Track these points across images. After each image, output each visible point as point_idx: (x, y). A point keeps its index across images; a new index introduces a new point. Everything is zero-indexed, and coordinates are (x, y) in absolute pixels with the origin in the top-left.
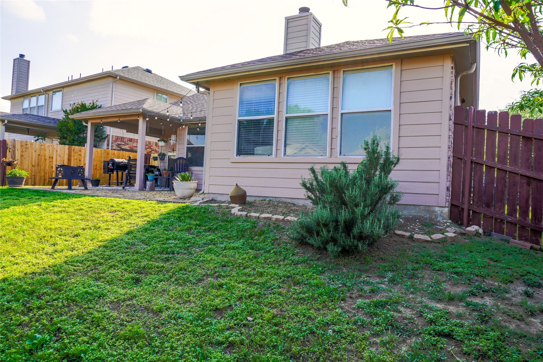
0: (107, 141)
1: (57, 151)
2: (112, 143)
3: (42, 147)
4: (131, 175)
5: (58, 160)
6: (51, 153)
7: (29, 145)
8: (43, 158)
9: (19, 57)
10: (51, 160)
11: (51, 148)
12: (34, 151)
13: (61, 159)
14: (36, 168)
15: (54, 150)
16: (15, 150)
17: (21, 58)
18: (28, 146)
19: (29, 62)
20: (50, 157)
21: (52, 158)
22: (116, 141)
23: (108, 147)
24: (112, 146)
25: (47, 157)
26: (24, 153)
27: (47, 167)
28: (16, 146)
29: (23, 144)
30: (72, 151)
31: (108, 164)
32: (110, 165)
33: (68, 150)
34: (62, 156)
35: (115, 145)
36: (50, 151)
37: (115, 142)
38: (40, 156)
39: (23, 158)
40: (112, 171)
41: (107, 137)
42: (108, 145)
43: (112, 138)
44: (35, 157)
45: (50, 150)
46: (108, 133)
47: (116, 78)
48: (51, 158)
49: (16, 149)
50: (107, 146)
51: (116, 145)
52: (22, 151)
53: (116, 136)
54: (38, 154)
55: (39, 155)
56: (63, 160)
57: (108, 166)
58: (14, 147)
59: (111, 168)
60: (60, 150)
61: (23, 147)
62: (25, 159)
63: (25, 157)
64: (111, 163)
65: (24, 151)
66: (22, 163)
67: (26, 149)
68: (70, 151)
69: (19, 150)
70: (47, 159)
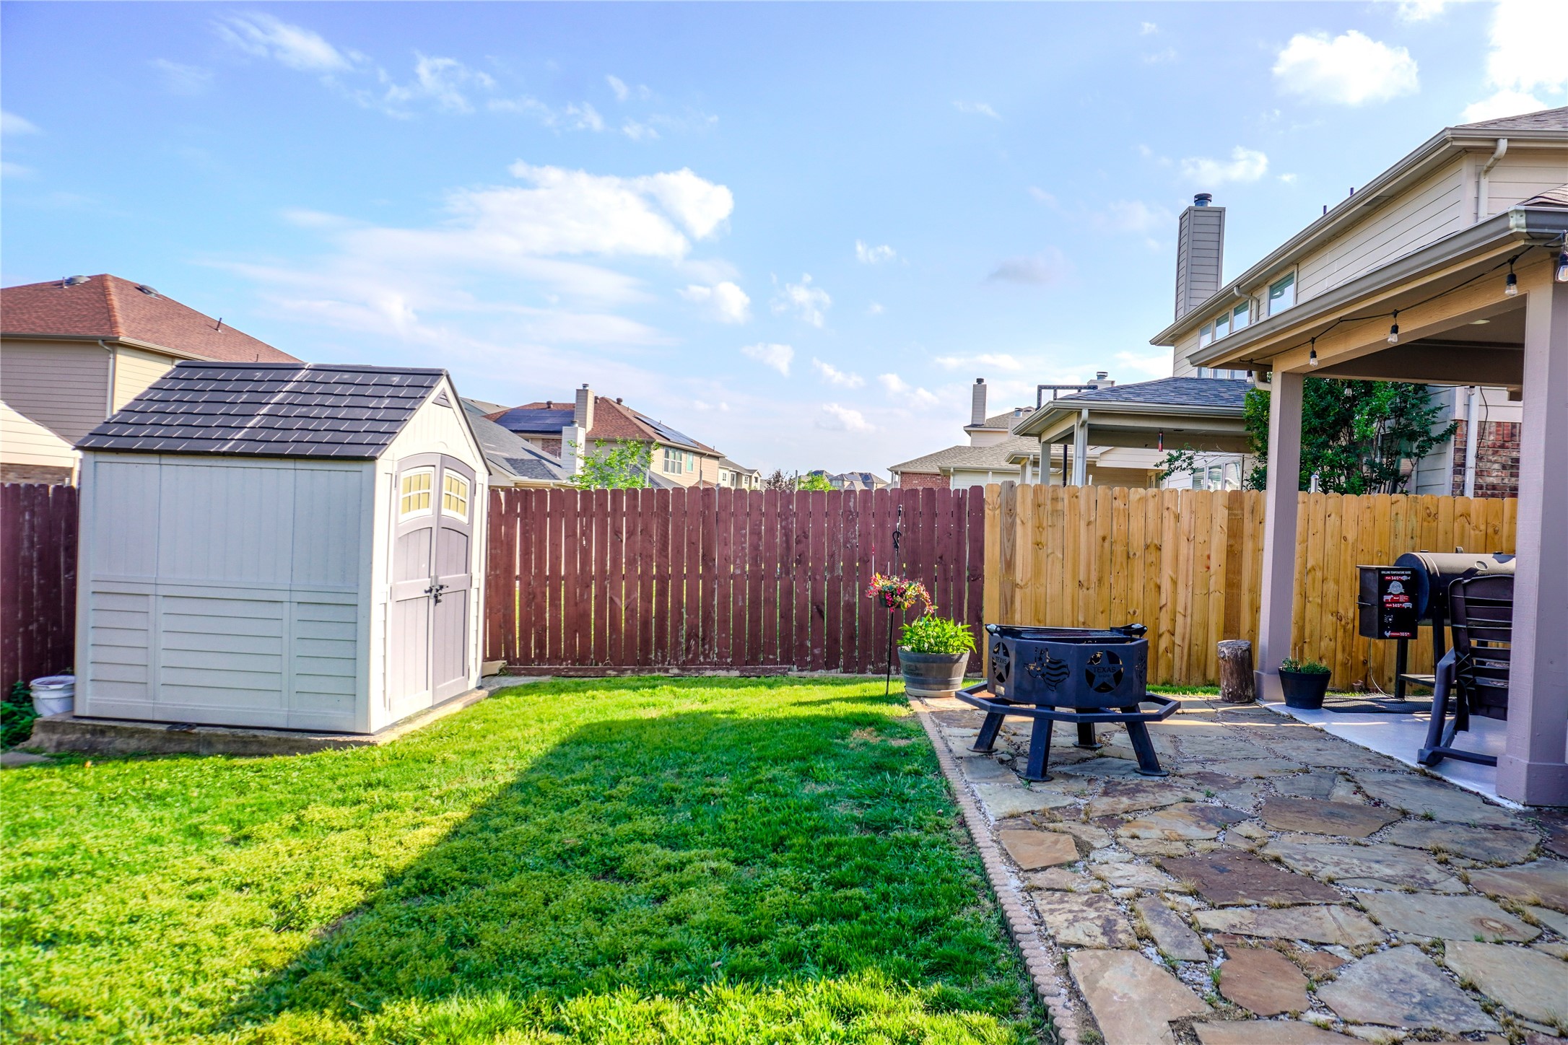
0: (1457, 450)
1: (1177, 517)
2: (1479, 457)
3: (1116, 503)
4: (1481, 681)
5: (1181, 558)
6: (1151, 526)
7: (1066, 501)
8: (1119, 549)
9: (1194, 205)
10: (1151, 557)
11: (1151, 505)
12: (1083, 524)
13: (1198, 554)
14: (1091, 591)
15: (1166, 513)
16: (1013, 524)
17: (1199, 208)
18: (1060, 506)
19: (1220, 212)
20: (1147, 547)
21: (1159, 548)
22: (1502, 447)
23: (1458, 478)
24: (1479, 474)
25: (1137, 543)
26: (1045, 533)
27: (1138, 586)
28: (1019, 509)
29: (1041, 499)
30: (1247, 515)
31: (1384, 585)
32: (1396, 588)
33: (1229, 509)
34: (1200, 539)
35: (1496, 466)
36: (1149, 521)
37: (1495, 453)
38: (1107, 544)
39: (1042, 554)
40: (1406, 622)
41: (1452, 430)
42: (1460, 468)
43: (1481, 436)
44: (1089, 548)
45: (1150, 515)
46: (1459, 414)
47: (1492, 151)
48: (1152, 549)
49: (1018, 521)
50: (1455, 472)
51: (1504, 467)
52: (1039, 527)
53: (1499, 424)
54: (1100, 533)
55: (1104, 539)
56: (1205, 557)
57: (1381, 598)
58: (1010, 512)
59: (1399, 605)
60: (1192, 512)
61: (1042, 508)
62: (1050, 559)
63: (1050, 551)
64: (1400, 581)
65: (1045, 524)
66: (1037, 572)
67: (1052, 515)
68: (1235, 515)
69: (1029, 524)
70: (1135, 554)
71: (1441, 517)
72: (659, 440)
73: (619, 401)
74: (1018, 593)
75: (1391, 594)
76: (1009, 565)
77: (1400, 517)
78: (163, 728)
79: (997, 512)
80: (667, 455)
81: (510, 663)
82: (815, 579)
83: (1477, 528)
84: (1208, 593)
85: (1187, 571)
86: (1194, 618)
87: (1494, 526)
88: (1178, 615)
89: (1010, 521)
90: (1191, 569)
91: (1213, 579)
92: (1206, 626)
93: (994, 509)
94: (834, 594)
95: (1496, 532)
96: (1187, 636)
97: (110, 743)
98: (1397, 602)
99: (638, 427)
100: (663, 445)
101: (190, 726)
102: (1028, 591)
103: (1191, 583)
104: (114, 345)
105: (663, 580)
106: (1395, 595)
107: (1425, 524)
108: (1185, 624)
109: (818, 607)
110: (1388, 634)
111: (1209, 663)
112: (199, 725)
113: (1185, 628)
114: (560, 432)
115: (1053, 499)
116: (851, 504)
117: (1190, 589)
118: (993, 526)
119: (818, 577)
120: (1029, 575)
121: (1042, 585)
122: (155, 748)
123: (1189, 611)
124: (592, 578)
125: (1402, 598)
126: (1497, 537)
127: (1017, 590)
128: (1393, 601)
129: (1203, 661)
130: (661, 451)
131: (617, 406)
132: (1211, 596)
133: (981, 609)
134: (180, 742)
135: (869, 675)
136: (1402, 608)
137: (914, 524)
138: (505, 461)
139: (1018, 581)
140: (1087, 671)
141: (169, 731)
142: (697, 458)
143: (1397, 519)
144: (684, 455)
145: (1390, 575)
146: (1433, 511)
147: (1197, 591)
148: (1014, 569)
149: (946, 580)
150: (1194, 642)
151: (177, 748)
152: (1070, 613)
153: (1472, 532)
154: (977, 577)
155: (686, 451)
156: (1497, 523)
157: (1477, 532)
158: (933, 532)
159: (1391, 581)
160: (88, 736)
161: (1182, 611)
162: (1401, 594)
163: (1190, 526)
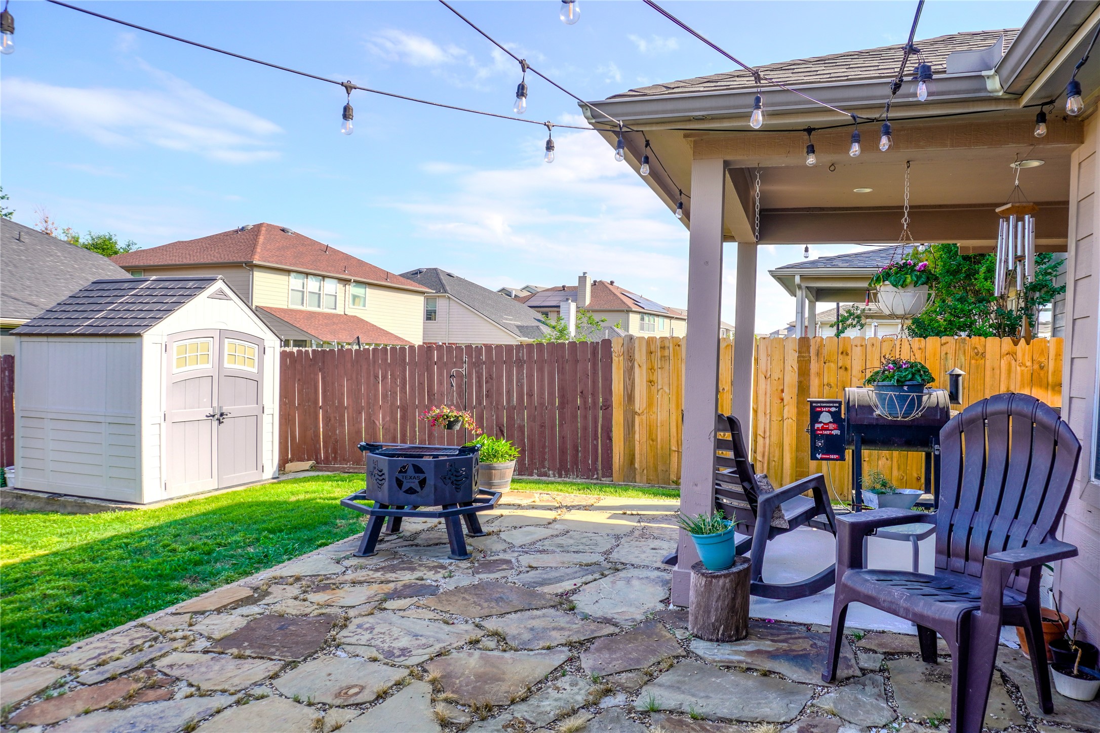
1: (757, 360)
5: (761, 392)
7: (671, 349)
13: (774, 388)
16: (632, 368)
18: (667, 353)
25: (725, 380)
26: (655, 373)
28: (637, 356)
29: (653, 348)
30: (813, 357)
31: (815, 415)
32: (825, 418)
33: (798, 352)
39: (654, 389)
40: (834, 446)
49: (636, 365)
52: (651, 369)
56: (779, 391)
57: (812, 425)
58: (630, 358)
59: (828, 432)
60: (768, 355)
61: (653, 355)
62: (660, 393)
63: (659, 387)
64: (829, 412)
65: (656, 367)
66: (650, 404)
67: (661, 360)
68: (803, 357)
69: (644, 367)
70: (723, 389)
71: (988, 356)
72: (635, 308)
73: (612, 283)
74: (637, 418)
75: (821, 422)
76: (630, 397)
77: (950, 356)
78: (46, 496)
79: (621, 358)
80: (642, 319)
81: (317, 463)
82: (498, 408)
83: (1022, 364)
84: (783, 420)
85: (765, 402)
86: (772, 439)
87: (1040, 363)
88: (758, 437)
89: (630, 364)
90: (768, 401)
91: (786, 409)
92: (781, 446)
93: (619, 356)
94: (510, 418)
95: (1042, 368)
96: (766, 454)
97: (22, 504)
98: (827, 429)
99: (621, 300)
100: (640, 313)
101: (60, 495)
102: (644, 417)
103: (768, 412)
104: (252, 266)
105: (404, 409)
106: (825, 424)
107: (973, 362)
108: (764, 444)
109: (500, 428)
110: (819, 456)
111: (784, 475)
112: (65, 495)
113: (764, 447)
114: (559, 307)
115: (661, 348)
116: (521, 355)
117: (768, 417)
118: (618, 368)
119: (499, 407)
120: (645, 406)
121: (654, 413)
122: (41, 508)
123: (767, 434)
124: (362, 408)
125: (831, 426)
126: (1042, 373)
127: (636, 416)
128: (823, 429)
129: (779, 474)
130: (638, 317)
131: (610, 286)
132: (785, 422)
133: (611, 431)
134: (53, 505)
135: (535, 477)
136: (831, 435)
137: (563, 368)
138: (515, 328)
139: (637, 410)
140: (397, 478)
141: (48, 498)
142: (667, 321)
143: (946, 359)
144: (656, 319)
145: (821, 407)
146: (981, 351)
147: (774, 418)
148: (634, 401)
149: (586, 408)
150: (772, 459)
151: (51, 509)
152: (675, 435)
153: (1018, 368)
154: (607, 406)
155: (658, 316)
156: (1043, 360)
157: (1023, 368)
158: (576, 373)
159: (822, 412)
160: (15, 500)
161: (762, 435)
162: (830, 422)
163: (767, 367)
